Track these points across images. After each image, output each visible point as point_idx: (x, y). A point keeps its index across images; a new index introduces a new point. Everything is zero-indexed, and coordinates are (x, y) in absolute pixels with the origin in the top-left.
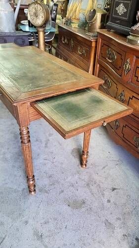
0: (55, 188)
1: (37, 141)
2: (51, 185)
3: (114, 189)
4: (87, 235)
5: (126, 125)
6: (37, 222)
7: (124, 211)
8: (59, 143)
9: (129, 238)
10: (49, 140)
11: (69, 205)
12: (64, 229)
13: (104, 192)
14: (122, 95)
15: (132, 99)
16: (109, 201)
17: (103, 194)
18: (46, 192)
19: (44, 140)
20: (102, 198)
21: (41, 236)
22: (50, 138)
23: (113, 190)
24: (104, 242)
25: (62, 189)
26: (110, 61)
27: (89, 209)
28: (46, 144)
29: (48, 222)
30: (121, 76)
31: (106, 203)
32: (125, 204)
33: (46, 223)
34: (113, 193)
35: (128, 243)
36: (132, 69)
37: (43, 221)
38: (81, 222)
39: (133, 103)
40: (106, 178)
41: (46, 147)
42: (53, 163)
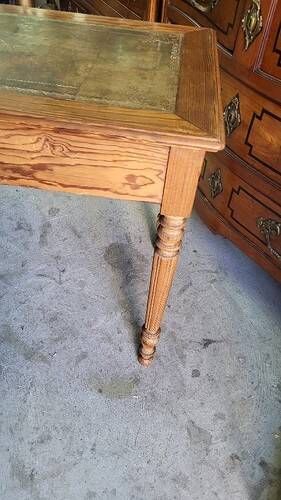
0: (64, 348)
1: (20, 227)
2: (56, 340)
3: (207, 343)
4: (145, 465)
5: (240, 188)
6: (21, 440)
7: (233, 395)
8: (75, 232)
9: (244, 462)
10: (49, 225)
11: (100, 391)
12: (87, 454)
13: (186, 352)
14: (233, 108)
15: (260, 118)
16: (196, 374)
17: (182, 357)
18: (44, 359)
19: (36, 225)
20: (180, 366)
21: (32, 475)
22: (53, 220)
23: (206, 345)
24: (186, 479)
25: (84, 350)
26: (202, 9)
27: (149, 397)
28: (42, 236)
29: (49, 438)
30: (232, 52)
31: (189, 380)
32: (233, 379)
33: (42, 442)
34: (205, 354)
35: (243, 474)
36: (267, 29)
37: (35, 437)
38: (131, 431)
39: (262, 130)
40: (189, 317)
41: (43, 242)
42: (60, 283)
